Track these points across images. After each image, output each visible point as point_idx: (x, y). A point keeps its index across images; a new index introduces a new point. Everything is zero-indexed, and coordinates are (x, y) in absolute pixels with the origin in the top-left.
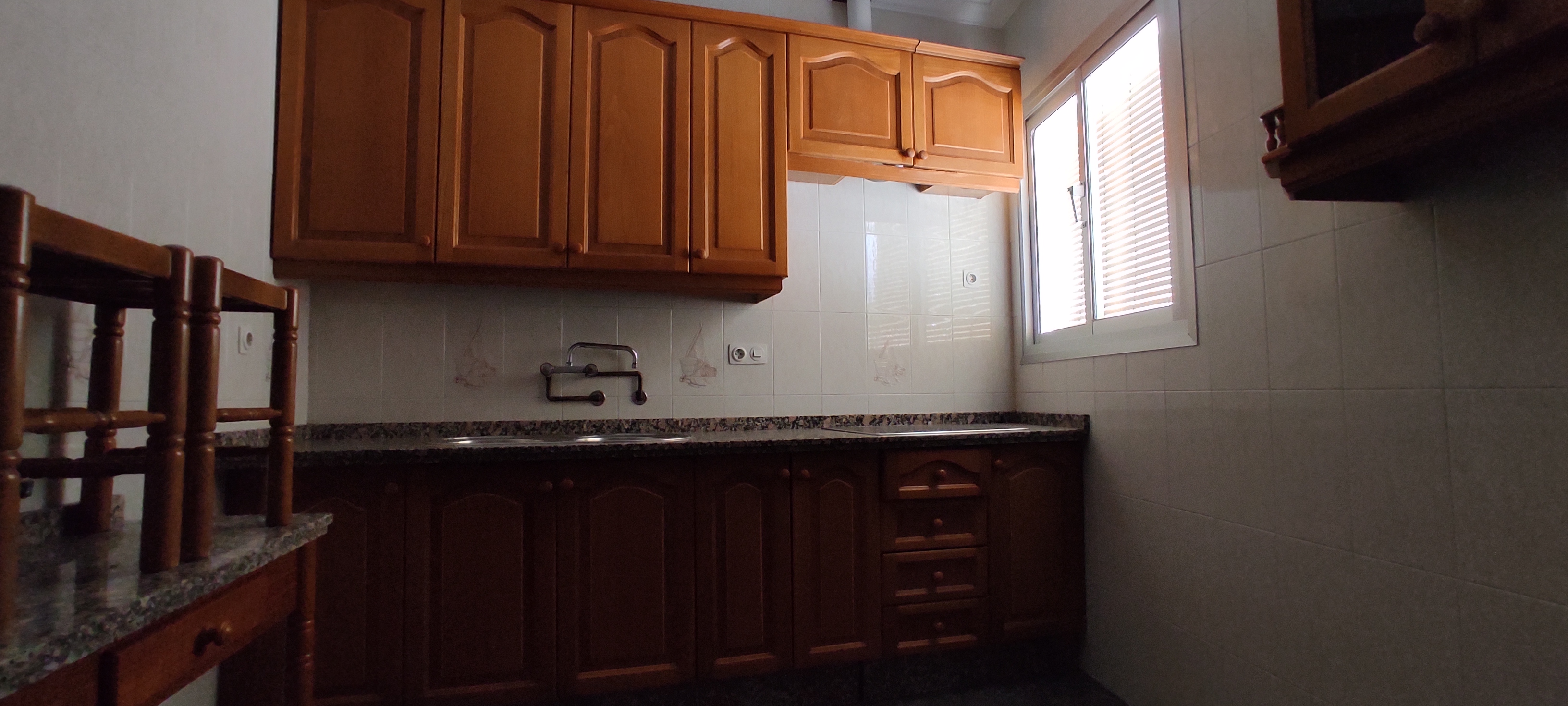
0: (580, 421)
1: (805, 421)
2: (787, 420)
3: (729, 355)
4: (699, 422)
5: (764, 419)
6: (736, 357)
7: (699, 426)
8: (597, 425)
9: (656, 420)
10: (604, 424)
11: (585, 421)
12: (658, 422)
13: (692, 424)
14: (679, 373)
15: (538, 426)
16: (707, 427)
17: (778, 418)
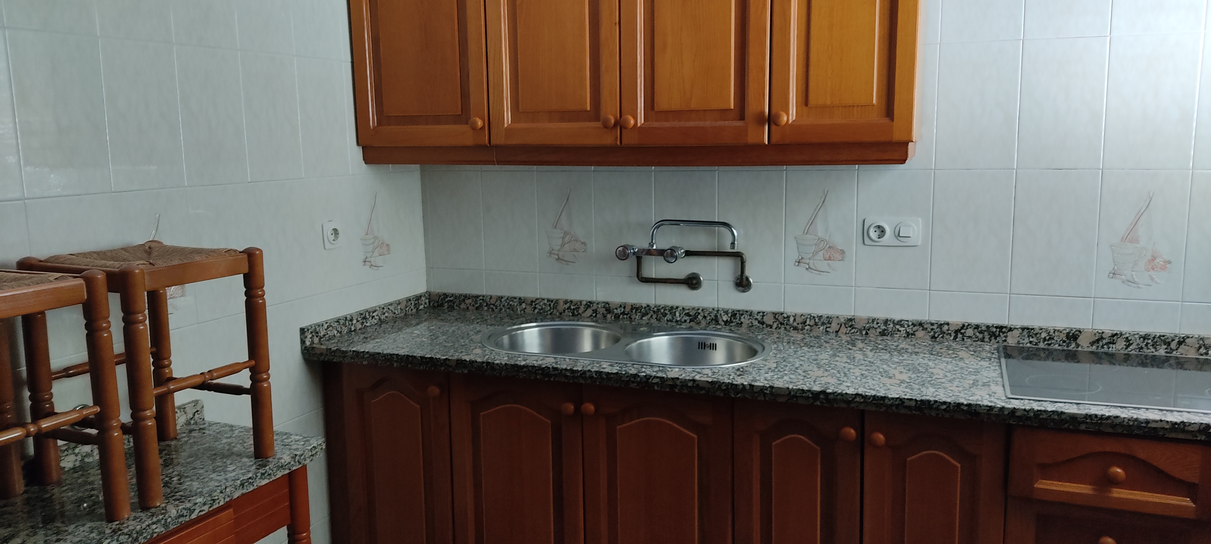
0: (672, 308)
1: (976, 330)
2: (945, 328)
3: (864, 233)
4: (817, 321)
5: (910, 324)
6: (873, 235)
7: (816, 324)
8: (691, 313)
9: (761, 314)
10: (699, 313)
12: (763, 316)
13: (808, 322)
14: (794, 255)
15: (628, 309)
16: (827, 328)
17: (932, 324)
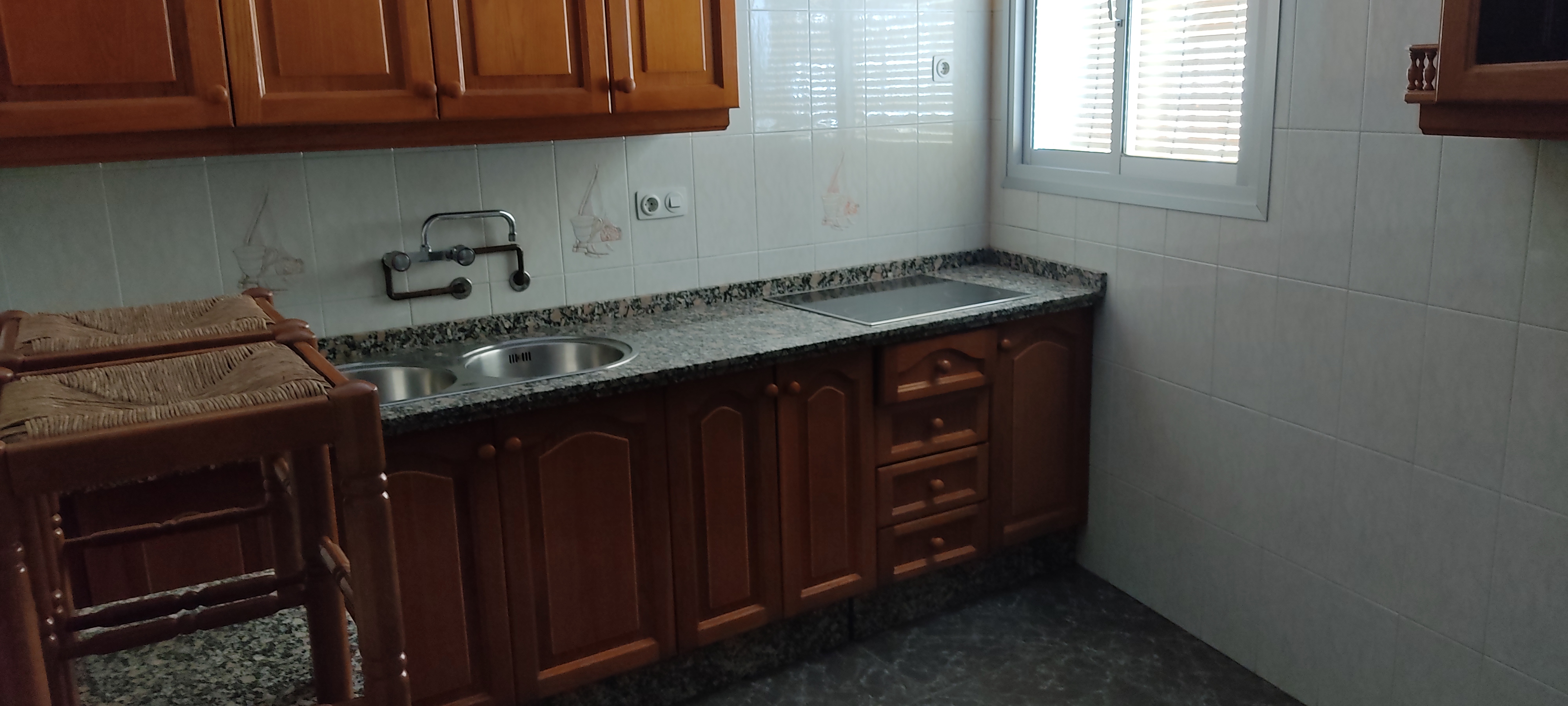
0: (441, 325)
1: (740, 289)
2: (717, 292)
3: (637, 207)
4: (605, 307)
5: (688, 294)
6: (646, 208)
7: (604, 311)
8: (466, 327)
9: (547, 312)
10: (476, 325)
11: (448, 323)
12: (550, 314)
13: (596, 311)
14: (570, 240)
15: (381, 339)
16: (615, 313)
17: (706, 290)
